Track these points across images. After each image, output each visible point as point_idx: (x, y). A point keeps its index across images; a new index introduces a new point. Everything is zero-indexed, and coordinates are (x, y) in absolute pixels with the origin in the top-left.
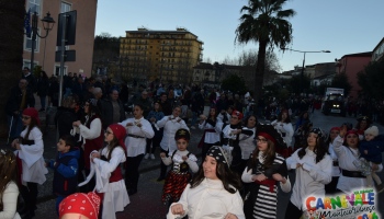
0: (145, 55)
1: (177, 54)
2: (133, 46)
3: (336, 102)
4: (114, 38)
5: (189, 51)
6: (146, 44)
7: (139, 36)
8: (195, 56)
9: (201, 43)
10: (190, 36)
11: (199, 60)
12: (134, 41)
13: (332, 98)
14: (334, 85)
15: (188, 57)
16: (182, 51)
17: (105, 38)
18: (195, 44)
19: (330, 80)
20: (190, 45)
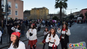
0: (36, 14)
1: (43, 13)
2: (33, 12)
3: (80, 20)
4: (29, 11)
5: (46, 12)
6: (36, 11)
7: (34, 9)
8: (47, 13)
9: (48, 10)
10: (46, 9)
11: (48, 14)
12: (33, 11)
13: (79, 20)
14: (80, 16)
15: (46, 13)
16: (44, 12)
17: (27, 11)
18: (47, 10)
19: (79, 15)
20: (46, 11)
